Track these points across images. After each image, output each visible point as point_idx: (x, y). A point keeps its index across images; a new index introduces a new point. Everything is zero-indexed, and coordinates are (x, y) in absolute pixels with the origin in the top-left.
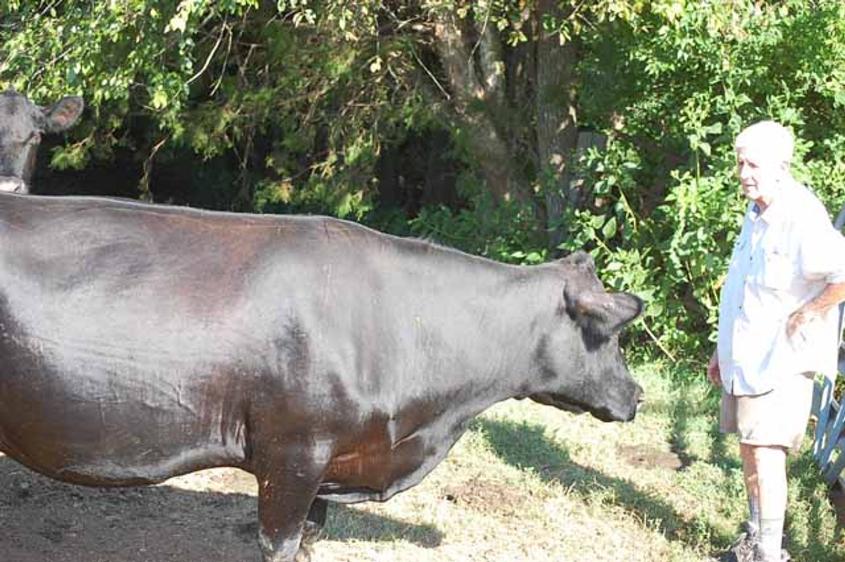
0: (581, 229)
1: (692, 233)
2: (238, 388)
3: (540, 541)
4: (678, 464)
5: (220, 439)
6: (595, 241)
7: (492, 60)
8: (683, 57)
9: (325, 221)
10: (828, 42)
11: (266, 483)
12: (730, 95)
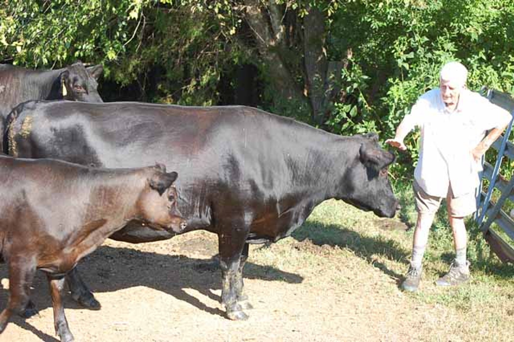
0: (338, 113)
1: (401, 111)
2: (207, 190)
3: (346, 264)
4: (406, 227)
5: (199, 215)
6: (347, 119)
7: (279, 25)
8: (390, 19)
9: (243, 108)
10: (467, 7)
11: (223, 236)
12: (417, 38)
